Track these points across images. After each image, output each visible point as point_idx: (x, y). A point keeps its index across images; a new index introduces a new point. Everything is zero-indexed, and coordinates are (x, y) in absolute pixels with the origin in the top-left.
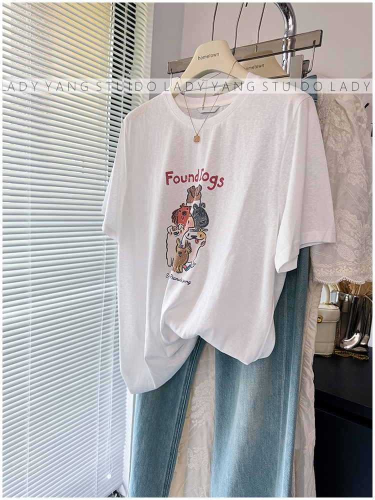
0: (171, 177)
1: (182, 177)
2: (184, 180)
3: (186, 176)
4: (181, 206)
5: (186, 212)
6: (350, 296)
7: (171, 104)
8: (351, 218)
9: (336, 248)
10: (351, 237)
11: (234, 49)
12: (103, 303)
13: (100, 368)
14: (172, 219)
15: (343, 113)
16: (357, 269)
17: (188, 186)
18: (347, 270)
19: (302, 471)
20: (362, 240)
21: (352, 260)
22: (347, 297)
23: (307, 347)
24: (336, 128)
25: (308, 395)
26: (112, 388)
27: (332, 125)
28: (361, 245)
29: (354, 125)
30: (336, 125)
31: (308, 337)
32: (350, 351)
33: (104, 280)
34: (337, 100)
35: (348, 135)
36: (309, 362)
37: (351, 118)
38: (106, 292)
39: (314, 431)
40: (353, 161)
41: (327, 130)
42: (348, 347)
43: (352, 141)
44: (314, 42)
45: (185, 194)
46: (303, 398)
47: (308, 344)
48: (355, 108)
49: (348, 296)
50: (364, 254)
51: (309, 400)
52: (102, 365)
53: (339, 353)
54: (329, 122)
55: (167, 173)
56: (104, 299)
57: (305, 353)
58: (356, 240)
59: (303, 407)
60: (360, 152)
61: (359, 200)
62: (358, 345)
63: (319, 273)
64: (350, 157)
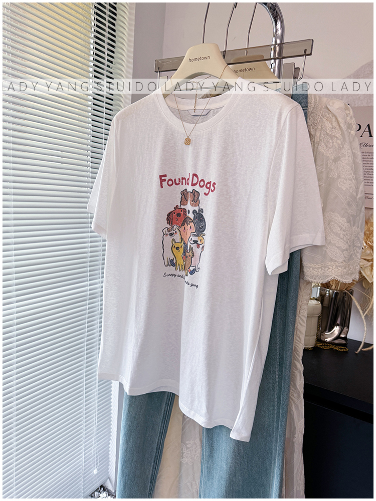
0: (165, 180)
1: (175, 179)
2: (177, 182)
3: (179, 179)
4: (175, 208)
5: (180, 214)
6: (331, 291)
7: (162, 106)
8: (341, 221)
9: (325, 249)
10: (341, 238)
11: (225, 51)
12: (88, 302)
13: (85, 365)
14: (166, 221)
15: (334, 120)
16: (345, 268)
17: (181, 188)
18: (336, 269)
19: (292, 458)
20: (350, 242)
21: (341, 260)
22: (327, 292)
23: (297, 342)
24: (327, 134)
25: (298, 387)
26: (97, 385)
27: (324, 131)
28: (350, 246)
29: (346, 133)
30: (328, 132)
31: (298, 333)
32: (330, 343)
33: (88, 278)
34: (329, 107)
35: (339, 142)
36: (299, 357)
37: (342, 125)
38: (90, 290)
39: (303, 420)
40: (344, 166)
41: (318, 135)
42: (328, 340)
43: (343, 147)
44: (306, 50)
45: (179, 197)
46: (293, 390)
47: (298, 339)
48: (346, 116)
49: (329, 291)
50: (352, 255)
51: (299, 391)
52: (87, 363)
53: (320, 345)
54: (320, 127)
55: (161, 177)
56: (88, 297)
57: (295, 347)
58: (345, 241)
59: (293, 398)
60: (350, 158)
61: (349, 204)
62: (338, 337)
63: (309, 273)
64: (341, 162)
